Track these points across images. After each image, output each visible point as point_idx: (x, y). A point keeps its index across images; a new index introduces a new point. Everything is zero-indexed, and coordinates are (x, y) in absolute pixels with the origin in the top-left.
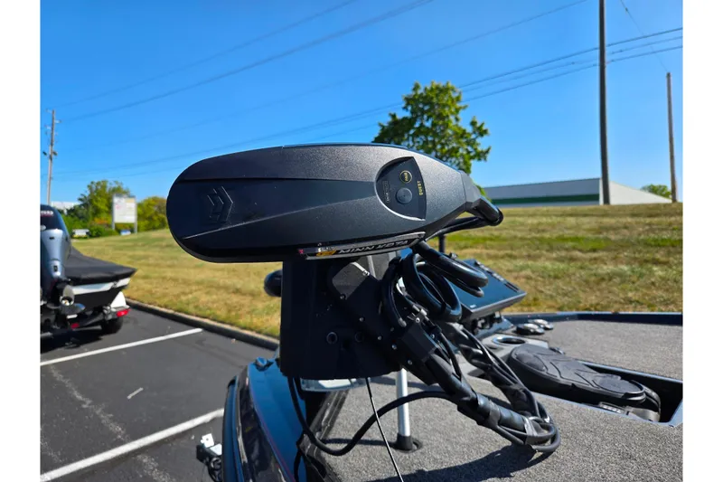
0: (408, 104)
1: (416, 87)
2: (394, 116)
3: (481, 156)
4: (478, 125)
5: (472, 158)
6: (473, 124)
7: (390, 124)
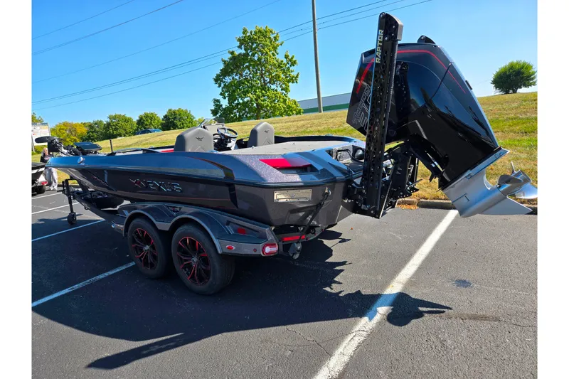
0: (241, 44)
1: (245, 32)
2: (232, 53)
3: (294, 80)
4: (290, 57)
5: (289, 82)
6: (286, 57)
7: (230, 59)
